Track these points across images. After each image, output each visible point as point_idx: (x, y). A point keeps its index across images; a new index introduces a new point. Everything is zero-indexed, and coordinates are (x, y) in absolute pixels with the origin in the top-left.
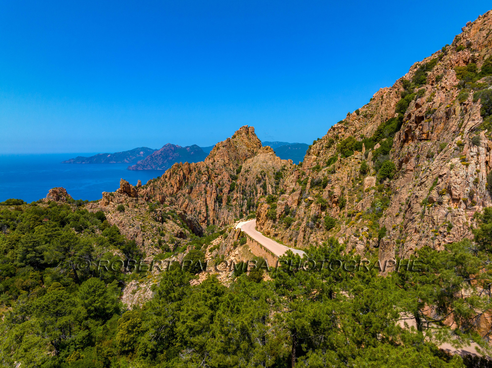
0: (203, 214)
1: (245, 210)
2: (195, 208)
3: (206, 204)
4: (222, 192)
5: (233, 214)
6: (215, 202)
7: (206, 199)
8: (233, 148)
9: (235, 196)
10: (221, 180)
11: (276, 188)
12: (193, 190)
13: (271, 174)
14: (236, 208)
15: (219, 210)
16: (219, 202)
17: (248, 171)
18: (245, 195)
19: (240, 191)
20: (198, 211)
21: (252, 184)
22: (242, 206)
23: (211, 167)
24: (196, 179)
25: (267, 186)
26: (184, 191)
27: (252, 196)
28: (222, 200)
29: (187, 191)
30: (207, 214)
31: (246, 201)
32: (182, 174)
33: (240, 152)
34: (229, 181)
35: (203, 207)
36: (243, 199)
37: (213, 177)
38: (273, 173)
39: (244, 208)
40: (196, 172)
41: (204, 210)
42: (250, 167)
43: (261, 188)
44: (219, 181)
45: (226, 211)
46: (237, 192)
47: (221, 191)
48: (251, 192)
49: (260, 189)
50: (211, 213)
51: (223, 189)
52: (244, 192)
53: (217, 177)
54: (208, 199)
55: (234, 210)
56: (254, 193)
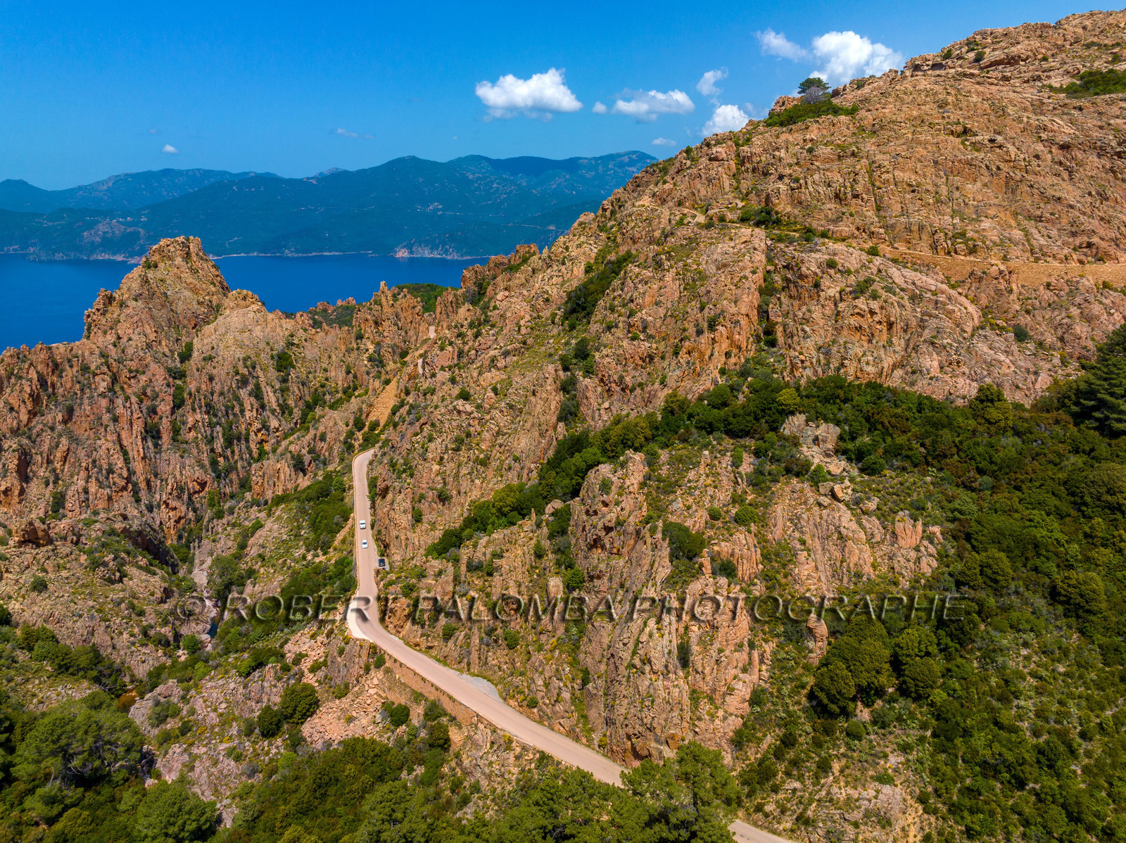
0: (119, 471)
1: (220, 450)
2: (94, 461)
3: (121, 446)
4: (155, 413)
5: (193, 461)
6: (144, 439)
7: (119, 436)
8: (159, 298)
9: (191, 421)
10: (147, 386)
11: (282, 391)
12: (77, 413)
13: (264, 359)
14: (197, 446)
15: (158, 456)
16: (153, 437)
17: (210, 358)
18: (215, 415)
19: (200, 407)
20: (105, 467)
21: (226, 388)
22: (210, 440)
23: (113, 353)
24: (78, 386)
25: (263, 389)
26: (49, 418)
27: (231, 417)
28: (158, 432)
29: (60, 417)
30: (128, 470)
31: (218, 428)
32: (35, 376)
33: (180, 307)
34: (168, 385)
35: (116, 456)
36: (211, 425)
37: (123, 379)
38: (269, 357)
39: (219, 444)
40: (75, 369)
41: (120, 463)
42: (213, 348)
43: (252, 399)
44: (144, 388)
45: (175, 457)
46: (194, 410)
47: (153, 411)
48: (227, 408)
49: (248, 402)
50: (138, 466)
51: (157, 406)
52: (210, 409)
53: (134, 377)
54: (124, 435)
55: (195, 451)
56: (237, 410)
